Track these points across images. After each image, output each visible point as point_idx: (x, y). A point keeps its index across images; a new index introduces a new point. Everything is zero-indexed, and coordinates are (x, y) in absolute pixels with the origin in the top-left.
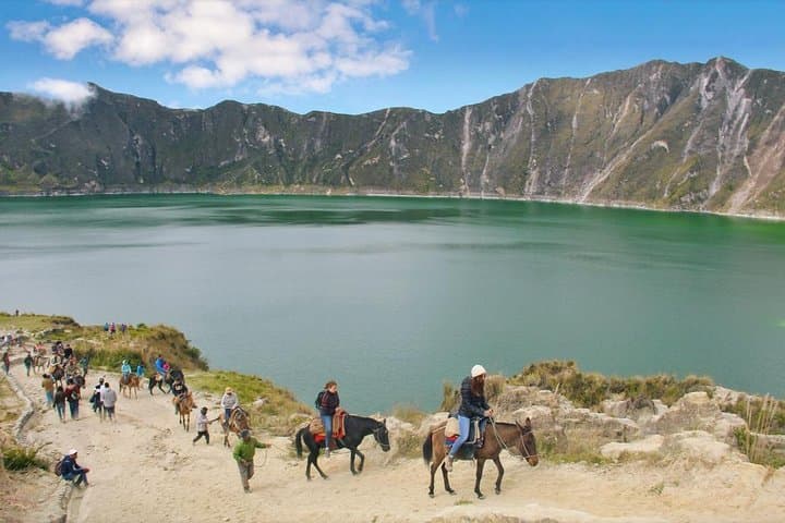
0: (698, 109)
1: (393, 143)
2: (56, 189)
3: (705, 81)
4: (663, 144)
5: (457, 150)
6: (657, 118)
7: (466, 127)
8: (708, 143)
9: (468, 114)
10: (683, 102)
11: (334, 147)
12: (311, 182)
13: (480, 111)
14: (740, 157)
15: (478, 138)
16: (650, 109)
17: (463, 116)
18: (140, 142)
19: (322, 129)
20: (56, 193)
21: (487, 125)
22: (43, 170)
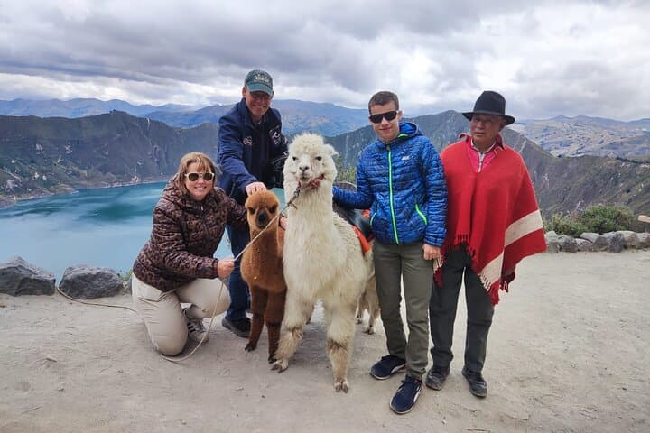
2: (115, 182)
7: (346, 145)
9: (348, 137)
13: (354, 135)
15: (353, 152)
18: (158, 149)
20: (116, 185)
21: (358, 144)
22: (104, 170)
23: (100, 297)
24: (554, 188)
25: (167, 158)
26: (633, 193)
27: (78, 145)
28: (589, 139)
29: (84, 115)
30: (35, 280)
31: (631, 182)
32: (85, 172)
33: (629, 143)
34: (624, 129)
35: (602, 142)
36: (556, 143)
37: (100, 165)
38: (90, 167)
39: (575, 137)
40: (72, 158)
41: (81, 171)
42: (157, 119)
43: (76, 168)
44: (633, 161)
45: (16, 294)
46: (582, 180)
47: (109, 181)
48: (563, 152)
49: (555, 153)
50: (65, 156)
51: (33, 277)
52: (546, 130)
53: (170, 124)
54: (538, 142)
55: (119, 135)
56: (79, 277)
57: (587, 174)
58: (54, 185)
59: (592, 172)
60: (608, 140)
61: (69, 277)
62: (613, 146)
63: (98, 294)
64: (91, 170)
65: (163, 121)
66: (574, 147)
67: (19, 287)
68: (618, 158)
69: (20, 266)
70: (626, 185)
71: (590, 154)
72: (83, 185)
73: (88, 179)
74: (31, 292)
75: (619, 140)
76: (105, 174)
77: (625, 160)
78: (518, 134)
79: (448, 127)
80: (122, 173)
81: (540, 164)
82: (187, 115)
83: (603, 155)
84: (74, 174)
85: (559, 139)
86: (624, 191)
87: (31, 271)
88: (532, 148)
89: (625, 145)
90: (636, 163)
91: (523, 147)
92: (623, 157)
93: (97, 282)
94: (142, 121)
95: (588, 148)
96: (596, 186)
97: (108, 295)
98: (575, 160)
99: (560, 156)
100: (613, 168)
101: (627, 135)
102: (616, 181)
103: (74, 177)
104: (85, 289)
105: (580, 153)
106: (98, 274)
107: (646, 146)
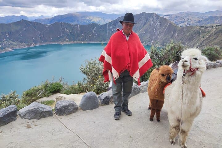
0: (151, 25)
1: (94, 32)
2: (26, 46)
3: (152, 19)
4: (144, 32)
5: (106, 32)
6: (144, 26)
7: (108, 28)
8: (152, 32)
9: (108, 24)
10: (148, 24)
11: (82, 32)
12: (78, 41)
13: (110, 24)
14: (157, 35)
15: (110, 30)
16: (142, 24)
17: (107, 25)
18: (40, 33)
19: (78, 28)
20: (26, 47)
21: (112, 27)
22: (21, 42)
23: (71, 113)
24: (179, 38)
25: (43, 36)
26: (205, 38)
27: (10, 33)
28: (191, 20)
29: (11, 22)
30: (46, 111)
31: (204, 34)
32: (15, 43)
33: (204, 20)
34: (202, 16)
35: (195, 20)
36: (180, 22)
37: (20, 40)
38: (16, 41)
39: (186, 19)
40: (9, 38)
41: (13, 43)
42: (38, 22)
43: (11, 42)
44: (205, 27)
45: (39, 119)
46: (188, 34)
47: (24, 45)
48: (182, 25)
49: (179, 26)
50: (7, 38)
51: (45, 110)
52: (176, 17)
53: (43, 23)
54: (173, 22)
55: (25, 29)
56: (62, 107)
57: (190, 32)
58: (4, 48)
59: (191, 31)
60: (197, 20)
61: (58, 108)
62: (199, 22)
63: (70, 112)
64: (17, 42)
65: (40, 22)
66: (186, 23)
67: (40, 116)
68: (200, 26)
69: (39, 107)
70: (203, 35)
71: (191, 25)
72: (15, 48)
73: (16, 45)
74: (45, 117)
75: (201, 20)
76: (22, 43)
77: (203, 27)
78: (167, 19)
79: (143, 19)
80: (28, 42)
81: (174, 30)
82: (49, 19)
83: (195, 25)
84: (11, 44)
85: (181, 20)
86: (202, 37)
87: (43, 108)
88: (172, 24)
89: (203, 21)
90: (206, 27)
91: (168, 24)
92: (202, 26)
93: (69, 108)
94: (32, 23)
95: (190, 23)
96: (193, 36)
97: (74, 112)
98: (186, 28)
99: (181, 27)
100: (198, 29)
101: (204, 18)
102: (200, 34)
103: (11, 45)
104: (66, 111)
105: (188, 25)
106: (69, 104)
107: (209, 21)
